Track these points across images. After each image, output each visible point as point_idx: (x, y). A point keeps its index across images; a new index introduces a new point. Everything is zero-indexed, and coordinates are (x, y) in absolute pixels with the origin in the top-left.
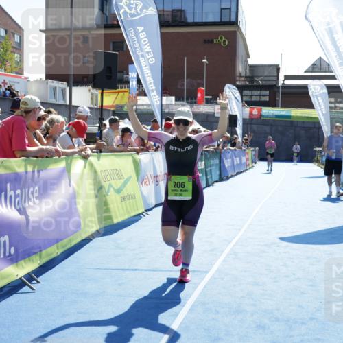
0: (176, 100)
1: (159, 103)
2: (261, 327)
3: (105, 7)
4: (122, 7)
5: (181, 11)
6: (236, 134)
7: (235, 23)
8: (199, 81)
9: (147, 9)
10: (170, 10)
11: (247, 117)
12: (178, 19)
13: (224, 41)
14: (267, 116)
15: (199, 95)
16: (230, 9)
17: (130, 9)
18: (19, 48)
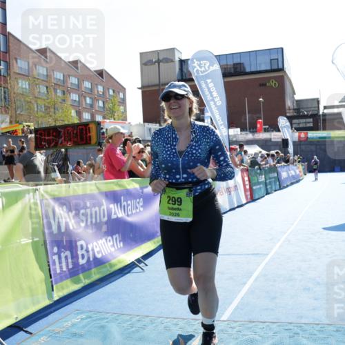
0: (241, 131)
1: (226, 134)
2: (307, 289)
3: (184, 67)
4: (195, 67)
5: (240, 64)
6: (288, 153)
7: (282, 70)
8: (258, 115)
9: (213, 66)
10: (232, 64)
11: (297, 139)
12: (238, 70)
13: (275, 84)
14: (313, 138)
15: (258, 126)
16: (277, 59)
17: (201, 67)
18: (123, 102)
